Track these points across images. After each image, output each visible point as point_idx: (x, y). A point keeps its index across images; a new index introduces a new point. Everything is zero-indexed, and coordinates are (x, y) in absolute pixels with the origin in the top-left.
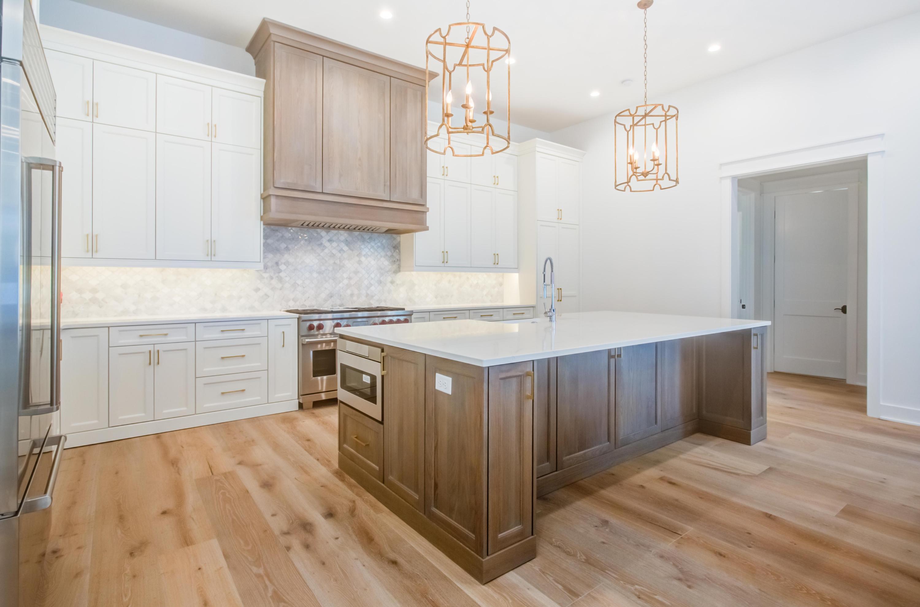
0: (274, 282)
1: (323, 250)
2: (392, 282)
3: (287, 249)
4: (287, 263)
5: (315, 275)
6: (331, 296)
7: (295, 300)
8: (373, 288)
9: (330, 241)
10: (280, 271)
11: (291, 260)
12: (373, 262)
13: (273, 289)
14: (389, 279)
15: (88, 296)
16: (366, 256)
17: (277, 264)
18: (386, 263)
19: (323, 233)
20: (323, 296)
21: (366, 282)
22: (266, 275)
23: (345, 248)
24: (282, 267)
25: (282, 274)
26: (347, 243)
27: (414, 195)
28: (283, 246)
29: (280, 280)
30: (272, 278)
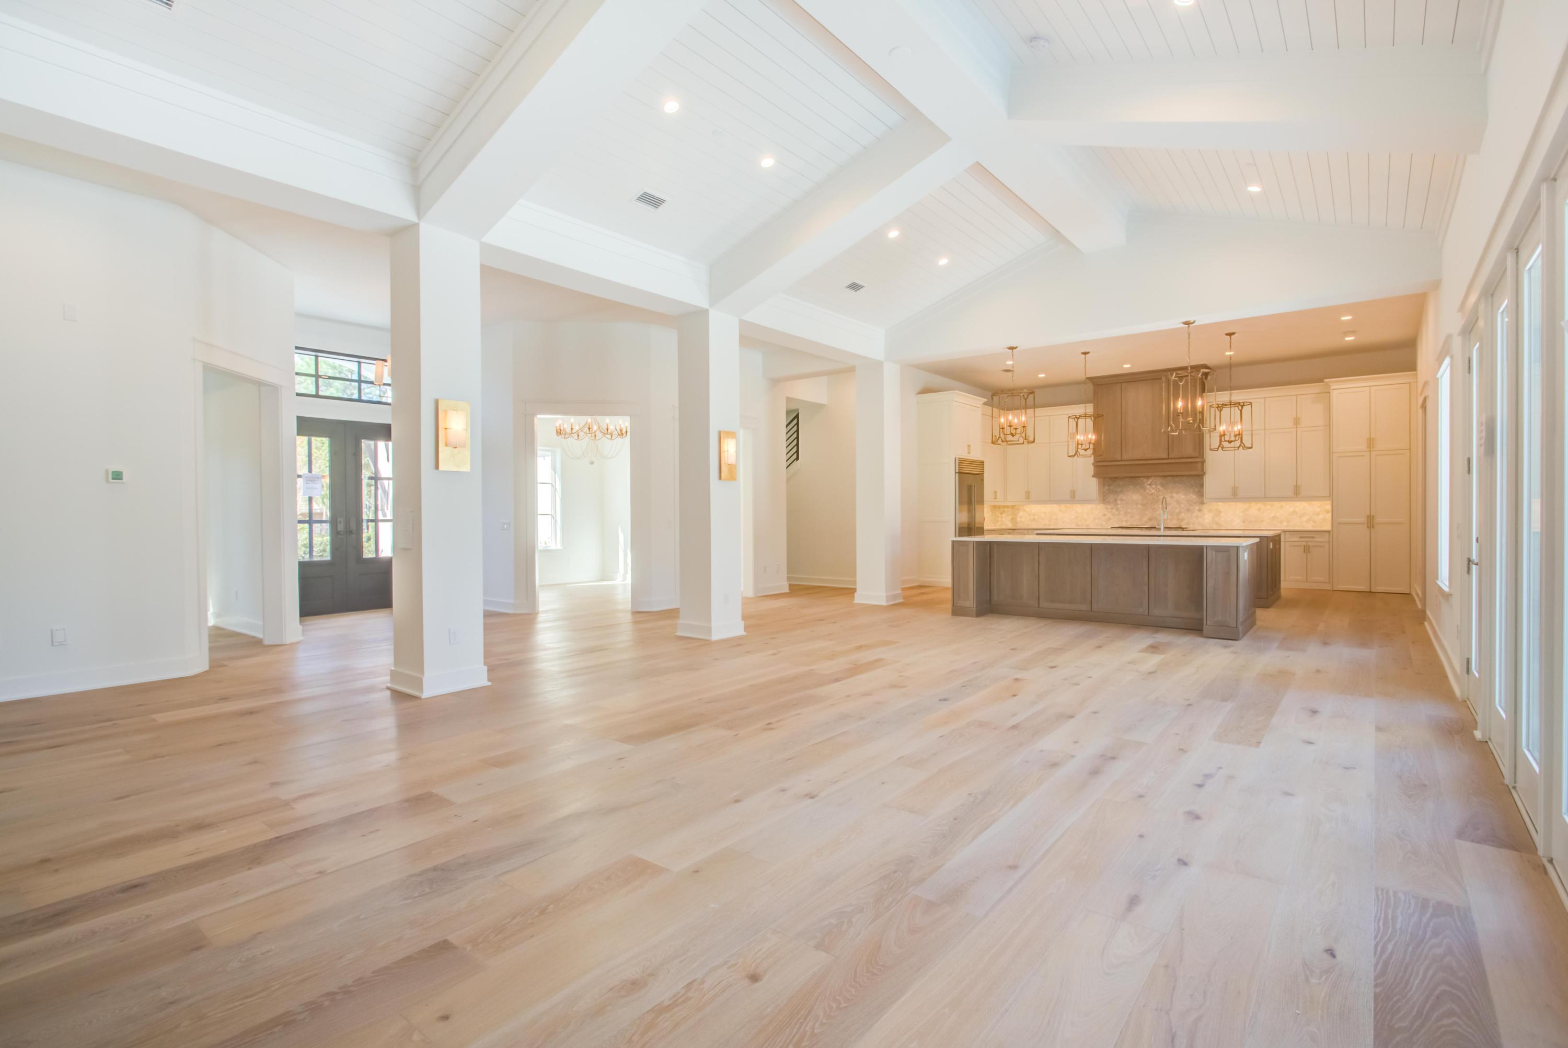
0: (1114, 511)
1: (1145, 490)
2: (1200, 510)
3: (1122, 491)
4: (1122, 500)
5: (1140, 506)
6: (1150, 519)
7: (1126, 521)
8: (1182, 515)
9: (1150, 485)
10: (1117, 504)
11: (1124, 498)
12: (1183, 497)
13: (1113, 515)
14: (1197, 508)
15: (1032, 517)
16: (1177, 493)
17: (1116, 500)
18: (1194, 497)
19: (1145, 480)
20: (1145, 519)
21: (1177, 511)
22: (1109, 507)
23: (1161, 488)
24: (1119, 502)
25: (1119, 506)
26: (1162, 485)
27: (1189, 450)
28: (1119, 490)
29: (1117, 509)
30: (1112, 509)
